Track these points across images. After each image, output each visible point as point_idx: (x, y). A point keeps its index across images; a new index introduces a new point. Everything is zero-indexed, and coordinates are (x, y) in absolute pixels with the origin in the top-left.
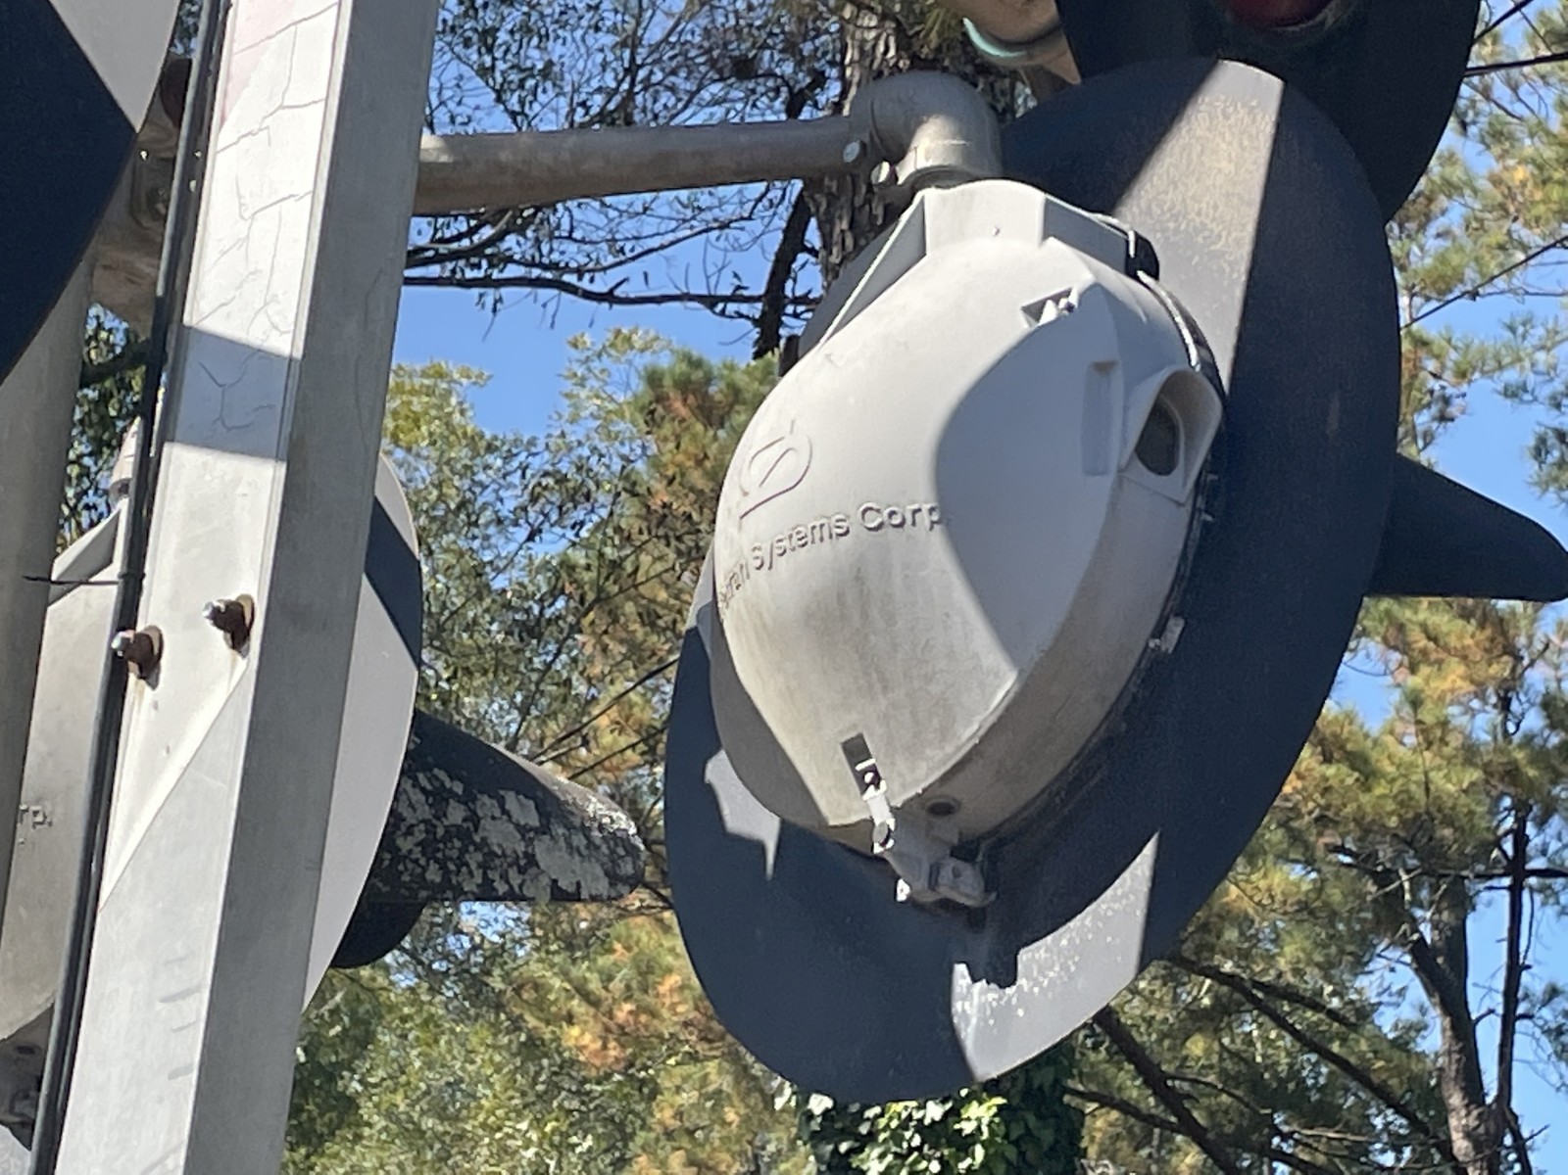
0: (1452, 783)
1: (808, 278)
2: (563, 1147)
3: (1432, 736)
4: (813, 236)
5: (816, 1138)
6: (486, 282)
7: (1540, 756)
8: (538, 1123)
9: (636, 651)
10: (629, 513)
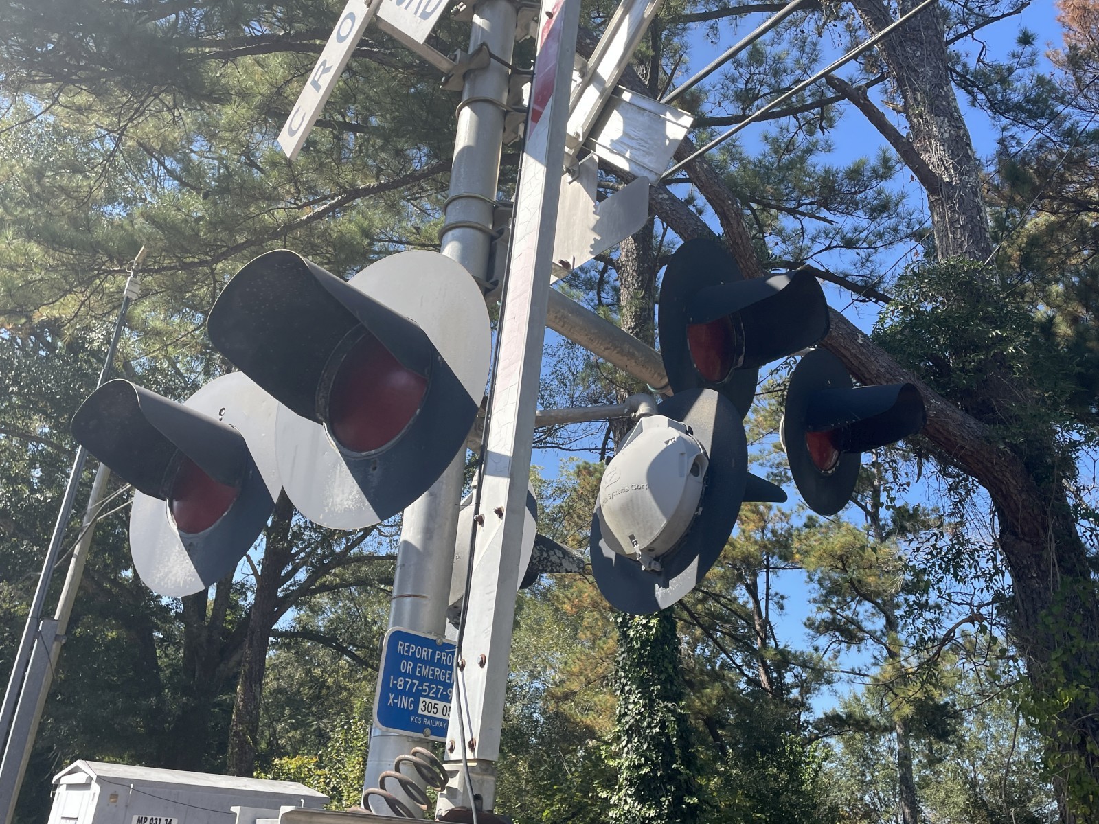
0: (753, 549)
1: (611, 444)
2: (564, 631)
3: (748, 539)
4: (611, 435)
5: (619, 628)
6: (543, 447)
7: (771, 543)
8: (558, 626)
9: (576, 524)
10: (574, 495)
